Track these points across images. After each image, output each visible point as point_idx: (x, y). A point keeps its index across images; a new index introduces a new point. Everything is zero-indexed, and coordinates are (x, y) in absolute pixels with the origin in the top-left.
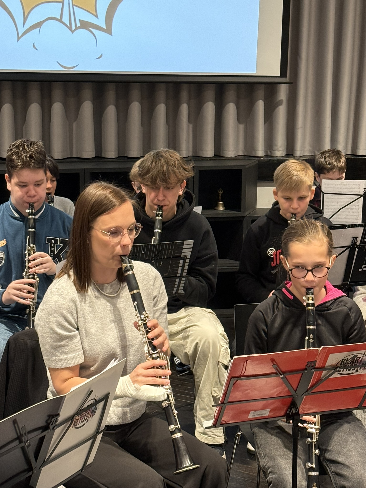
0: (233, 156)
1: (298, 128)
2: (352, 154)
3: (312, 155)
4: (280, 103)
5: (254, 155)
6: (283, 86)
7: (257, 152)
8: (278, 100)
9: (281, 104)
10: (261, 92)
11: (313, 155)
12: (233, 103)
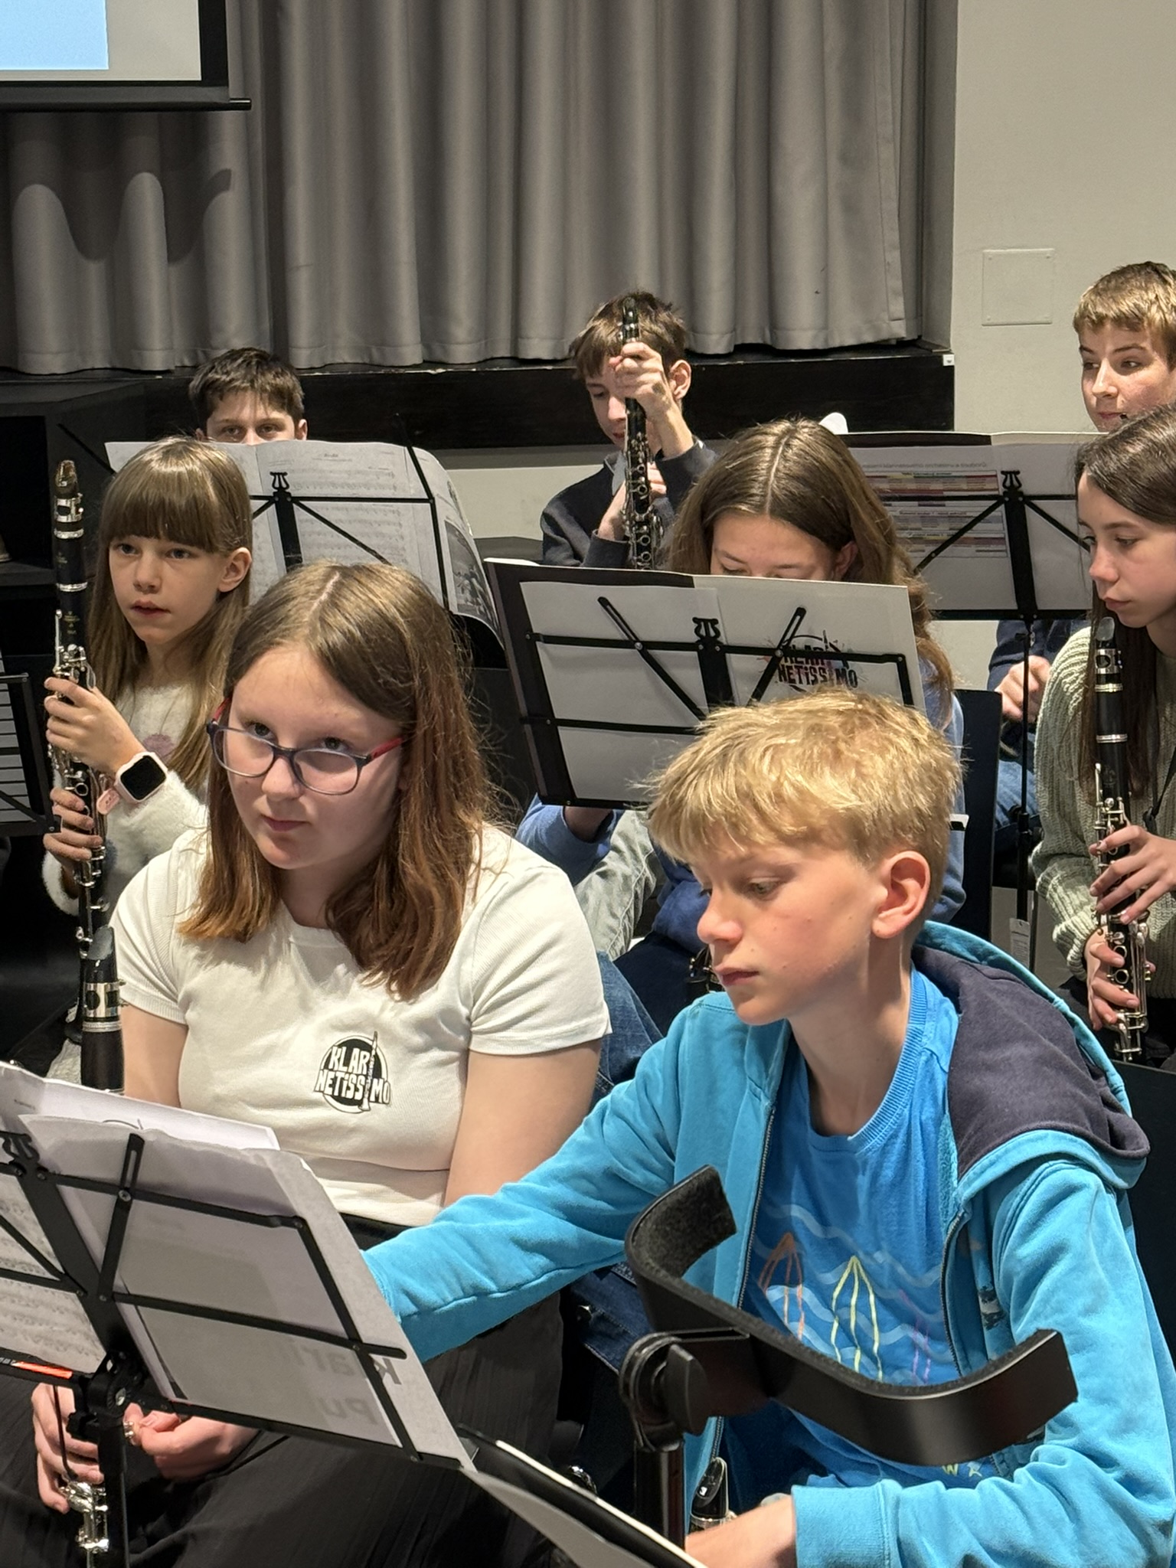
0: (58, 369)
1: (298, 268)
2: (513, 355)
3: (364, 364)
4: (223, 181)
5: (137, 365)
6: (228, 116)
7: (147, 354)
8: (214, 171)
9: (226, 187)
10: (143, 143)
11: (367, 361)
12: (43, 183)
